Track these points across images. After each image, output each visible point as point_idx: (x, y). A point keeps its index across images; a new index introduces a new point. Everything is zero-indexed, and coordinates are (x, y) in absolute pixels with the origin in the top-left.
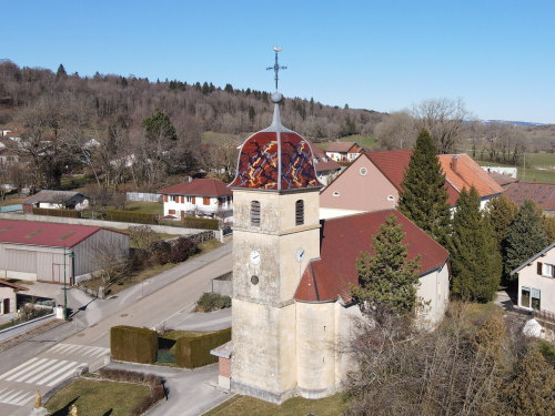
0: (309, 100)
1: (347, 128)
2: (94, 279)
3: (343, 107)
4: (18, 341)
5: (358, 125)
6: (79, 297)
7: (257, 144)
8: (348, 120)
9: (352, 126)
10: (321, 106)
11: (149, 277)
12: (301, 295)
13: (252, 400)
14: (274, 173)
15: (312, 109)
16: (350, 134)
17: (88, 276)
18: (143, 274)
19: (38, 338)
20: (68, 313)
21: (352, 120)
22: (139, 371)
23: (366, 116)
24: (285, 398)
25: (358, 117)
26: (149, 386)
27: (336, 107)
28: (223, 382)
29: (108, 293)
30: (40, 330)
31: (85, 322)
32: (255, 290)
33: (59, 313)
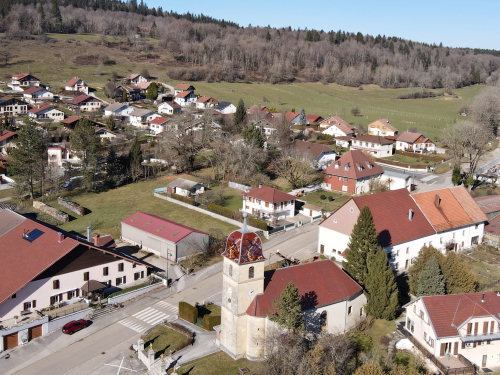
2: (187, 260)
4: (144, 296)
6: (178, 272)
11: (216, 262)
12: (249, 312)
13: (226, 355)
16: (473, 83)
17: (184, 258)
18: (213, 260)
19: (154, 295)
20: (169, 282)
22: (187, 327)
24: (239, 357)
26: (187, 336)
28: (217, 342)
29: (192, 271)
30: (155, 291)
31: (176, 289)
32: (229, 305)
33: (165, 282)
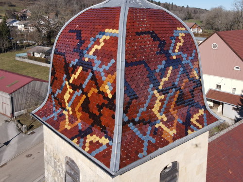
0: (171, 4)
1: (188, 16)
3: (186, 7)
5: (193, 15)
6: (11, 131)
7: (79, 33)
8: (188, 13)
9: (190, 15)
10: (176, 6)
14: (106, 111)
15: (172, 7)
16: (189, 19)
21: (190, 12)
23: (196, 11)
25: (193, 11)
27: (183, 7)
29: (31, 128)
